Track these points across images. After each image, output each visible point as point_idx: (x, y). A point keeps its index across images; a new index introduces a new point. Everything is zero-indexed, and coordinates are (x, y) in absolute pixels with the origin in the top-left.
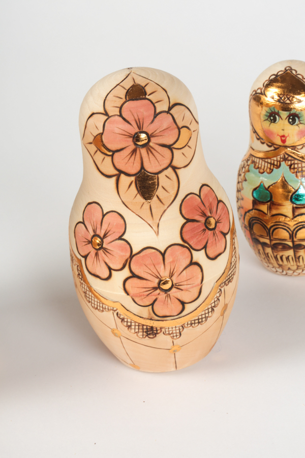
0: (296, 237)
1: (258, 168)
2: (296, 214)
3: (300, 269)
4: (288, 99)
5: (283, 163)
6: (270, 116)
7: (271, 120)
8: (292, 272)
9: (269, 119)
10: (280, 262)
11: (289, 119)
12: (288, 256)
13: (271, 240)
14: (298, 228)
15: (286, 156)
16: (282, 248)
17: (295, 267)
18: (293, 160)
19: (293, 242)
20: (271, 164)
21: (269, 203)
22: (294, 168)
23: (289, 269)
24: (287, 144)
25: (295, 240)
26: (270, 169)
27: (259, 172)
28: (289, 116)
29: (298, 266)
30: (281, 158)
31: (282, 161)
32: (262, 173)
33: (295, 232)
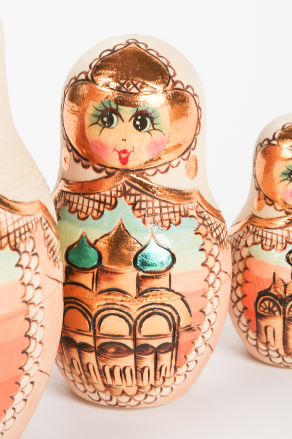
0: (140, 332)
1: (77, 210)
2: (144, 288)
3: (142, 393)
4: (135, 86)
5: (121, 200)
6: (101, 117)
7: (104, 123)
8: (128, 398)
9: (100, 122)
10: (109, 381)
11: (136, 119)
12: (125, 368)
13: (95, 338)
14: (146, 314)
15: (128, 188)
16: (114, 353)
17: (133, 390)
18: (138, 195)
19: (135, 340)
20: (100, 202)
21: (96, 270)
22: (141, 209)
23: (123, 392)
24: (130, 165)
25: (139, 336)
26: (98, 211)
27: (79, 218)
28: (135, 116)
29: (139, 387)
30: (117, 191)
31: (120, 197)
32: (84, 219)
33: (139, 322)
